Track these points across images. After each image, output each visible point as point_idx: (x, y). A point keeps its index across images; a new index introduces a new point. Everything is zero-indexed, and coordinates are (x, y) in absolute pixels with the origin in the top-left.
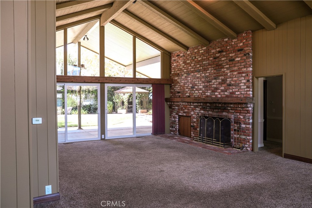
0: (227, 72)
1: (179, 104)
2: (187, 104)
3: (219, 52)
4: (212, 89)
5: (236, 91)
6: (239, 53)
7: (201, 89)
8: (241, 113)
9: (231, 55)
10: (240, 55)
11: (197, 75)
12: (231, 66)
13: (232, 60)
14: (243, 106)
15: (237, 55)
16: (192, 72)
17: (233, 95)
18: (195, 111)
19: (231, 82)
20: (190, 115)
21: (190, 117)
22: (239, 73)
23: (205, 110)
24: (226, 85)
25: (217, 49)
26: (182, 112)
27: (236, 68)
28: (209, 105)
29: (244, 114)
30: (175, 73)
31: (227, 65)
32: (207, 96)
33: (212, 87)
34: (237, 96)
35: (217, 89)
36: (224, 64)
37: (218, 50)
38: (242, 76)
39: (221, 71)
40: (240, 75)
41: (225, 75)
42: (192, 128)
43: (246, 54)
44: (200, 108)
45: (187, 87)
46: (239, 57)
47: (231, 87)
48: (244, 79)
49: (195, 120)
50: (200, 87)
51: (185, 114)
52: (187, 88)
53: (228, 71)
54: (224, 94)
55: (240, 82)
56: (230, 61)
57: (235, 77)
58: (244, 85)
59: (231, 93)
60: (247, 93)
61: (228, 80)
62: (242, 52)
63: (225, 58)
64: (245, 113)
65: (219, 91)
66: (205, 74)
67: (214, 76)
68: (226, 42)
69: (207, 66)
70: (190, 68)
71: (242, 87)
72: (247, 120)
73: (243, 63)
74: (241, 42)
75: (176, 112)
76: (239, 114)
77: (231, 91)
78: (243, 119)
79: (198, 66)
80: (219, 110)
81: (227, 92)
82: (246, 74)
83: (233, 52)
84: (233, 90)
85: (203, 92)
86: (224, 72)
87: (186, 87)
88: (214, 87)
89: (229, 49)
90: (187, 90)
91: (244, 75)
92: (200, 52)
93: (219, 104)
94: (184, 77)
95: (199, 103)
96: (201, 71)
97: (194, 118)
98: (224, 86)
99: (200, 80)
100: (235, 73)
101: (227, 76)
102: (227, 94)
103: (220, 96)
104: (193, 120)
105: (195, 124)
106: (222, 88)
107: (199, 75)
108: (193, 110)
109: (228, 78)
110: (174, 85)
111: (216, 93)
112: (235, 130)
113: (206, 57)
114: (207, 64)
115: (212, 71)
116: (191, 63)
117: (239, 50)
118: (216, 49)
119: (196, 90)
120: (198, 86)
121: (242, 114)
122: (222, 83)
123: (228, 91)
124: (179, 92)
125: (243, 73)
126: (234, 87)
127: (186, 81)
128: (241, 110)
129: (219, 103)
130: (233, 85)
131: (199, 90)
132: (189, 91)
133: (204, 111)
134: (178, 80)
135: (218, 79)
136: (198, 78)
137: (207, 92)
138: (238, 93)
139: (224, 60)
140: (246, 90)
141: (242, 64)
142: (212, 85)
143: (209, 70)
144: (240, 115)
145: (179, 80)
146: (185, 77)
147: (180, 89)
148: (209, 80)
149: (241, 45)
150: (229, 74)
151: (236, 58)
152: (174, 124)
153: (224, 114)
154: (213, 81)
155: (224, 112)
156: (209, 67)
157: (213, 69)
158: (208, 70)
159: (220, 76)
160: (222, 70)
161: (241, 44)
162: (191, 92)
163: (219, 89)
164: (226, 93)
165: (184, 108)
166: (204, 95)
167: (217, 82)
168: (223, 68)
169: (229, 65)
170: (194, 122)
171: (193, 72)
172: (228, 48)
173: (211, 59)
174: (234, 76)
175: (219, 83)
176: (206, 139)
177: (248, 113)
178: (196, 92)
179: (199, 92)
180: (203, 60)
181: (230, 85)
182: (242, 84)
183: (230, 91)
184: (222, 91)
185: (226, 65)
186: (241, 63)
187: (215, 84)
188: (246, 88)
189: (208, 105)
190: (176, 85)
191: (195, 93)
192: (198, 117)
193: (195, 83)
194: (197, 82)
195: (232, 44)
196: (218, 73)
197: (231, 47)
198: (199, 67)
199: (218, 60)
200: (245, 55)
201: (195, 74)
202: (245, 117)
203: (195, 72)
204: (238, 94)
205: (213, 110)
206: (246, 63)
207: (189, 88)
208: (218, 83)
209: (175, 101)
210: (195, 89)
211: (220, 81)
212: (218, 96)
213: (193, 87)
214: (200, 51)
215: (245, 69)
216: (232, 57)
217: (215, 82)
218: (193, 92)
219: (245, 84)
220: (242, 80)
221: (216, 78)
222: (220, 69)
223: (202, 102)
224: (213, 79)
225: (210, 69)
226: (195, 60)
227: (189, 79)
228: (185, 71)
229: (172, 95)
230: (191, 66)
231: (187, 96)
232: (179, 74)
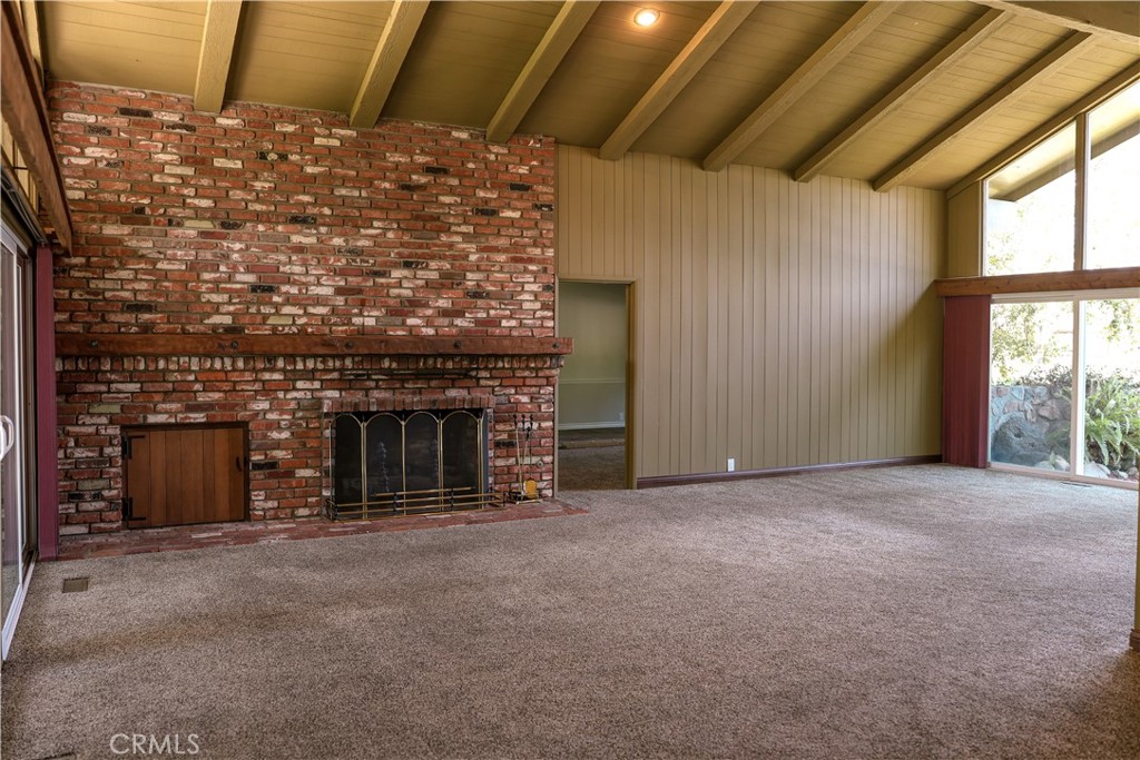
0: (464, 249)
2: (240, 364)
3: (429, 170)
4: (391, 302)
5: (505, 317)
6: (514, 194)
7: (318, 301)
8: (524, 385)
9: (481, 194)
10: (518, 204)
11: (296, 239)
12: (479, 229)
13: (487, 212)
14: (545, 362)
15: (507, 201)
16: (258, 217)
17: (490, 330)
18: (281, 395)
19: (482, 283)
20: (241, 415)
21: (243, 425)
22: (515, 260)
23: (350, 388)
24: (459, 292)
25: (416, 157)
26: (174, 406)
27: (502, 242)
28: (394, 365)
29: (534, 389)
30: (98, 202)
31: (465, 223)
32: (362, 330)
33: (388, 295)
34: (506, 332)
35: (413, 305)
36: (451, 220)
37: (421, 159)
38: (526, 271)
39: (436, 241)
40: (520, 266)
41: (454, 258)
42: (257, 475)
43: (542, 206)
44: (322, 381)
45: (216, 282)
46: (515, 209)
47: (480, 302)
48: (532, 280)
49: (285, 435)
50: (315, 290)
51: (199, 417)
52: (216, 290)
53: (472, 247)
54: (452, 325)
55: (520, 289)
56: (484, 212)
57: (501, 271)
58: (532, 298)
59: (478, 322)
60: (545, 324)
61: (469, 275)
62: (526, 195)
63: (459, 200)
64: (536, 386)
65: (429, 312)
66: (346, 241)
67: (400, 255)
68: (461, 142)
69: (359, 209)
70: (237, 194)
71: (526, 306)
72: (543, 407)
73: (528, 229)
74: (522, 162)
75: (116, 409)
76: (513, 391)
77: (485, 315)
78: (529, 406)
79: (306, 198)
80: (434, 383)
81: (463, 316)
82: (540, 267)
83: (494, 187)
84: (492, 312)
85: (334, 311)
86: (451, 246)
87: (206, 282)
88: (399, 296)
89: (473, 171)
90: (215, 298)
91: (533, 268)
92: (317, 141)
93: (444, 363)
94: (193, 233)
95: (334, 357)
96: (324, 225)
97: (277, 426)
98: (449, 298)
99: (314, 262)
100: (502, 257)
101: (465, 263)
102: (466, 324)
103: (431, 331)
104: (265, 436)
105: (279, 454)
106: (443, 303)
107: (313, 240)
108: (267, 390)
109: (470, 271)
110: (88, 266)
111: (411, 321)
112: (498, 445)
113: (353, 173)
114: (363, 203)
115: (390, 235)
116: (249, 175)
117: (514, 187)
118: (411, 154)
119: (289, 300)
120: (306, 285)
121: (526, 390)
122: (442, 284)
123: (467, 315)
124: (137, 307)
125: (531, 260)
126: (493, 303)
127: (207, 255)
128: (524, 378)
129: (446, 357)
130: (489, 295)
131: (311, 302)
132: (230, 303)
133: (340, 390)
134: (133, 243)
135: (422, 269)
136: (300, 249)
137: (361, 314)
138: (513, 323)
139: (450, 204)
140: (539, 314)
141: (530, 233)
142: (389, 286)
143: (371, 227)
144: (516, 393)
145: (146, 245)
146: (204, 234)
147: (155, 292)
148: (375, 269)
149: (521, 171)
150: (473, 258)
151: (504, 208)
153: (452, 393)
154: (397, 274)
155: (453, 387)
156: (376, 214)
157: (395, 226)
158: (368, 228)
159: (433, 257)
160: (444, 238)
161: (523, 170)
162: (253, 310)
163: (426, 305)
164: (459, 322)
165: (198, 387)
166: (344, 324)
167: (415, 277)
168: (448, 230)
169: (475, 225)
170: (278, 445)
171: (269, 221)
172: (471, 165)
173: (387, 185)
174: (497, 268)
175: (428, 284)
177: (547, 385)
178: (287, 310)
179: (311, 310)
180: (329, 179)
181: (477, 294)
182: (526, 297)
183: (479, 315)
184: (445, 313)
185: (459, 225)
186: (522, 229)
187: (405, 284)
188: (541, 309)
189: (386, 364)
190: (113, 269)
191: (277, 313)
192: (301, 418)
193: (282, 269)
194: (298, 269)
195: (485, 158)
196: (421, 246)
197: (483, 166)
198: (309, 203)
199: (421, 199)
200: (537, 207)
201: (280, 228)
202: (537, 398)
203: (278, 223)
204: (511, 328)
205: (398, 386)
206: (541, 233)
207: (232, 291)
208: (421, 283)
210: (276, 299)
211: (434, 275)
212: (424, 330)
213: (264, 289)
214: (319, 136)
215: (538, 251)
216: (486, 201)
217: (406, 277)
218: (266, 310)
219: (536, 296)
220: (528, 282)
221: (412, 263)
222: (434, 235)
223: (353, 356)
224: (396, 265)
225: (376, 224)
226: (284, 167)
227: (238, 246)
228: (202, 203)
229: (71, 320)
230: (246, 187)
231: (215, 327)
232: (141, 210)
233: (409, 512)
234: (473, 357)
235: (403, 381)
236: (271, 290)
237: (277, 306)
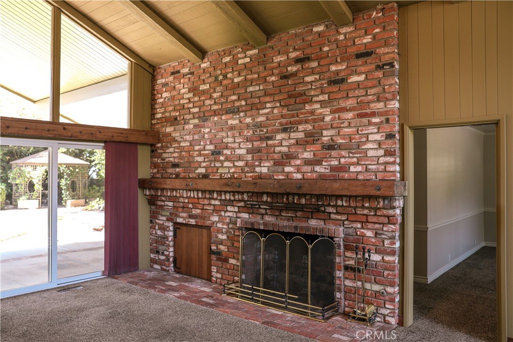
0: (321, 114)
1: (178, 195)
2: (200, 195)
3: (298, 61)
4: (276, 156)
5: (353, 164)
6: (360, 62)
7: (240, 158)
8: (368, 222)
9: (333, 68)
10: (363, 69)
11: (230, 122)
12: (333, 96)
13: (338, 81)
14: (378, 203)
15: (354, 69)
16: (216, 113)
17: (341, 174)
18: (223, 213)
19: (334, 138)
20: (208, 223)
21: (208, 228)
22: (360, 116)
23: (252, 213)
24: (318, 146)
25: (290, 54)
26: (185, 215)
27: (350, 103)
28: (269, 200)
29: (377, 226)
30: (165, 117)
31: (323, 93)
32: (260, 176)
33: (274, 152)
34: (353, 176)
35: (288, 157)
36: (312, 93)
37: (293, 55)
38: (370, 123)
39: (302, 111)
40: (365, 120)
41: (314, 121)
42: (214, 257)
43: (384, 65)
44: (239, 207)
45: (200, 151)
46: (360, 74)
47: (334, 153)
48: (376, 131)
49: (224, 237)
50: (238, 152)
51: (193, 222)
52: (200, 155)
53: (327, 111)
54: (313, 171)
55: (364, 139)
56: (332, 82)
57: (349, 126)
58: (376, 146)
59: (333, 169)
60: (388, 169)
61: (325, 133)
62: (369, 59)
63: (317, 77)
64: (380, 224)
65: (298, 162)
66: (253, 119)
67: (281, 124)
68: (320, 34)
69: (259, 97)
70: (208, 102)
71: (371, 153)
72: (386, 242)
73: (371, 88)
74: (366, 34)
75: (168, 214)
76: (359, 226)
77: (336, 163)
78: (373, 240)
79: (234, 97)
80: (299, 214)
81: (321, 164)
82: (383, 118)
83: (343, 60)
84: (343, 160)
85: (246, 165)
86: (312, 112)
87: (196, 151)
88: (280, 152)
89: (328, 52)
90: (200, 159)
91: (376, 120)
92: (240, 62)
93: (299, 199)
94: (192, 126)
95: (238, 192)
96: (242, 111)
97: (220, 231)
98: (311, 151)
99: (237, 135)
100: (350, 115)
101: (322, 123)
102: (323, 170)
103: (299, 176)
104: (217, 237)
105: (222, 248)
106: (307, 155)
107: (237, 122)
108: (216, 210)
109: (325, 129)
110: (162, 146)
111: (287, 169)
112: (347, 268)
113: (256, 76)
114: (261, 93)
115: (276, 111)
116: (212, 91)
117: (358, 56)
118: (287, 53)
119: (227, 159)
120: (234, 149)
121: (370, 226)
122: (306, 141)
123: (324, 163)
124: (175, 165)
125: (373, 114)
126: (343, 153)
127: (196, 137)
128: (367, 216)
129: (301, 196)
130: (340, 147)
131: (236, 159)
132: (204, 161)
133: (249, 213)
134: (173, 135)
135: (294, 131)
136: (232, 128)
137: (260, 166)
138: (359, 168)
139: (312, 82)
140: (382, 160)
141: (373, 91)
142: (274, 146)
143: (266, 108)
144: (362, 228)
145: (176, 135)
146: (196, 126)
147: (180, 157)
148: (267, 135)
149: (365, 41)
150: (328, 119)
151: (351, 74)
152: (164, 244)
153: (313, 223)
154: (279, 137)
155: (312, 218)
156: (268, 99)
157: (278, 105)
158: (263, 109)
159: (300, 123)
160: (308, 107)
161: (368, 39)
162: (212, 165)
163: (296, 158)
164: (318, 169)
165: (190, 206)
166: (252, 172)
167: (290, 138)
168: (311, 102)
169: (329, 93)
170: (221, 242)
171: (219, 115)
172: (326, 49)
173: (273, 78)
174: (346, 124)
175: (298, 142)
176: (265, 292)
177: (389, 223)
178: (226, 164)
179: (236, 164)
180: (247, 83)
181: (331, 147)
182: (370, 146)
183: (332, 163)
184: (307, 162)
185: (318, 96)
186: (366, 88)
187: (284, 143)
188: (385, 155)
189: (265, 198)
190: (168, 148)
191: (222, 166)
192: (231, 228)
193: (224, 141)
194: (230, 140)
195: (336, 40)
196: (293, 116)
197: (335, 46)
198: (236, 100)
199: (293, 82)
200: (379, 67)
201: (223, 117)
202: (381, 234)
203: (223, 115)
204: (358, 173)
205: (277, 214)
206: (384, 89)
207: (204, 155)
208: (293, 141)
209: (168, 187)
210: (222, 158)
211: (301, 135)
212: (295, 175)
213: (216, 153)
214: (240, 58)
215: (381, 105)
216: (337, 73)
217: (284, 139)
218: (218, 164)
219: (380, 144)
220: (371, 133)
221: (287, 128)
222: (301, 106)
223: (248, 192)
224: (278, 131)
225: (268, 105)
226: (225, 82)
227: (207, 130)
228: (196, 110)
229: (158, 172)
230: (211, 98)
231: (199, 174)
232: (176, 119)
233: (263, 303)
234: (319, 197)
235: (281, 211)
236: (219, 153)
237: (222, 162)
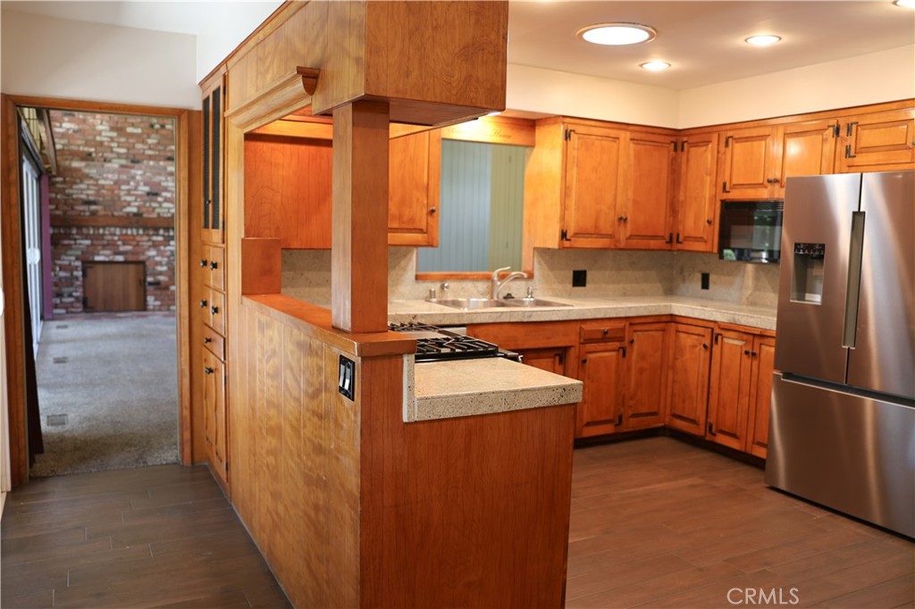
2: (141, 232)
16: (150, 158)
18: (162, 248)
20: (142, 258)
21: (143, 263)
26: (108, 252)
30: (69, 150)
42: (150, 288)
45: (129, 191)
49: (164, 268)
51: (120, 258)
52: (129, 194)
70: (139, 146)
75: (79, 253)
87: (123, 190)
90: (129, 198)
94: (117, 166)
97: (160, 264)
104: (154, 269)
105: (162, 278)
108: (155, 245)
110: (64, 182)
116: (145, 136)
119: (167, 200)
124: (89, 203)
127: (124, 177)
132: (136, 201)
134: (87, 171)
145: (93, 172)
146: (122, 166)
147: (98, 193)
152: (72, 285)
162: (148, 205)
165: (119, 243)
170: (161, 273)
171: (156, 160)
178: (166, 205)
190: (76, 183)
191: (160, 206)
193: (162, 184)
201: (161, 163)
203: (160, 160)
207: (137, 196)
210: (159, 199)
213: (153, 194)
218: (154, 205)
226: (163, 132)
227: (139, 172)
228: (123, 151)
229: (57, 208)
230: (143, 142)
231: (128, 213)
232: (90, 154)
236: (156, 194)
237: (160, 203)
